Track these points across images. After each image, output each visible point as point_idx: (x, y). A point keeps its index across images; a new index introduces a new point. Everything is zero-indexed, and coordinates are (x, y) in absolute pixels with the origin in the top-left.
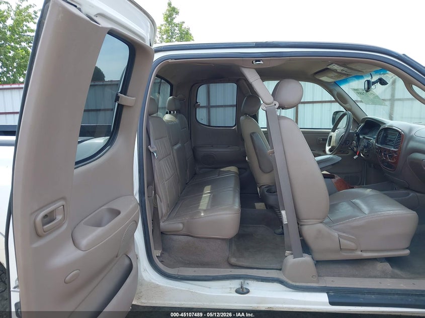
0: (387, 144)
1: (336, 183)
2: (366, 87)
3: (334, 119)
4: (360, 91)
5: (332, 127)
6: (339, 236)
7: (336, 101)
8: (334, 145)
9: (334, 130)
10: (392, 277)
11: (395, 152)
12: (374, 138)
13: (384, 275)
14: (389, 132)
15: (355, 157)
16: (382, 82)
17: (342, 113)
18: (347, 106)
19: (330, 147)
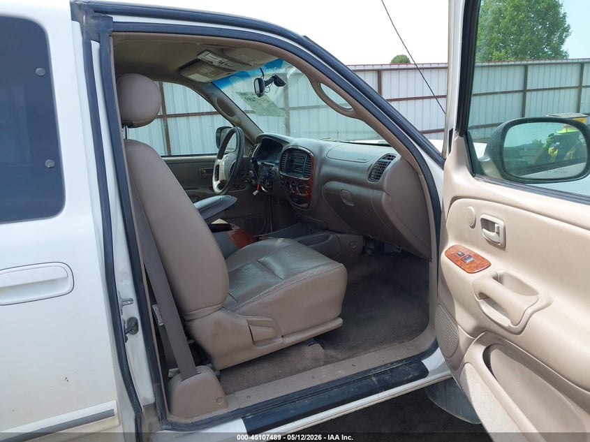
0: (293, 172)
1: (233, 236)
2: (258, 89)
3: (218, 139)
4: (250, 96)
5: (217, 151)
6: (249, 323)
7: (218, 112)
8: (224, 178)
9: (220, 156)
10: (327, 363)
11: (306, 182)
12: (277, 164)
13: (317, 363)
14: (295, 154)
15: (255, 193)
16: (278, 81)
17: (228, 130)
18: (234, 118)
19: (219, 182)
